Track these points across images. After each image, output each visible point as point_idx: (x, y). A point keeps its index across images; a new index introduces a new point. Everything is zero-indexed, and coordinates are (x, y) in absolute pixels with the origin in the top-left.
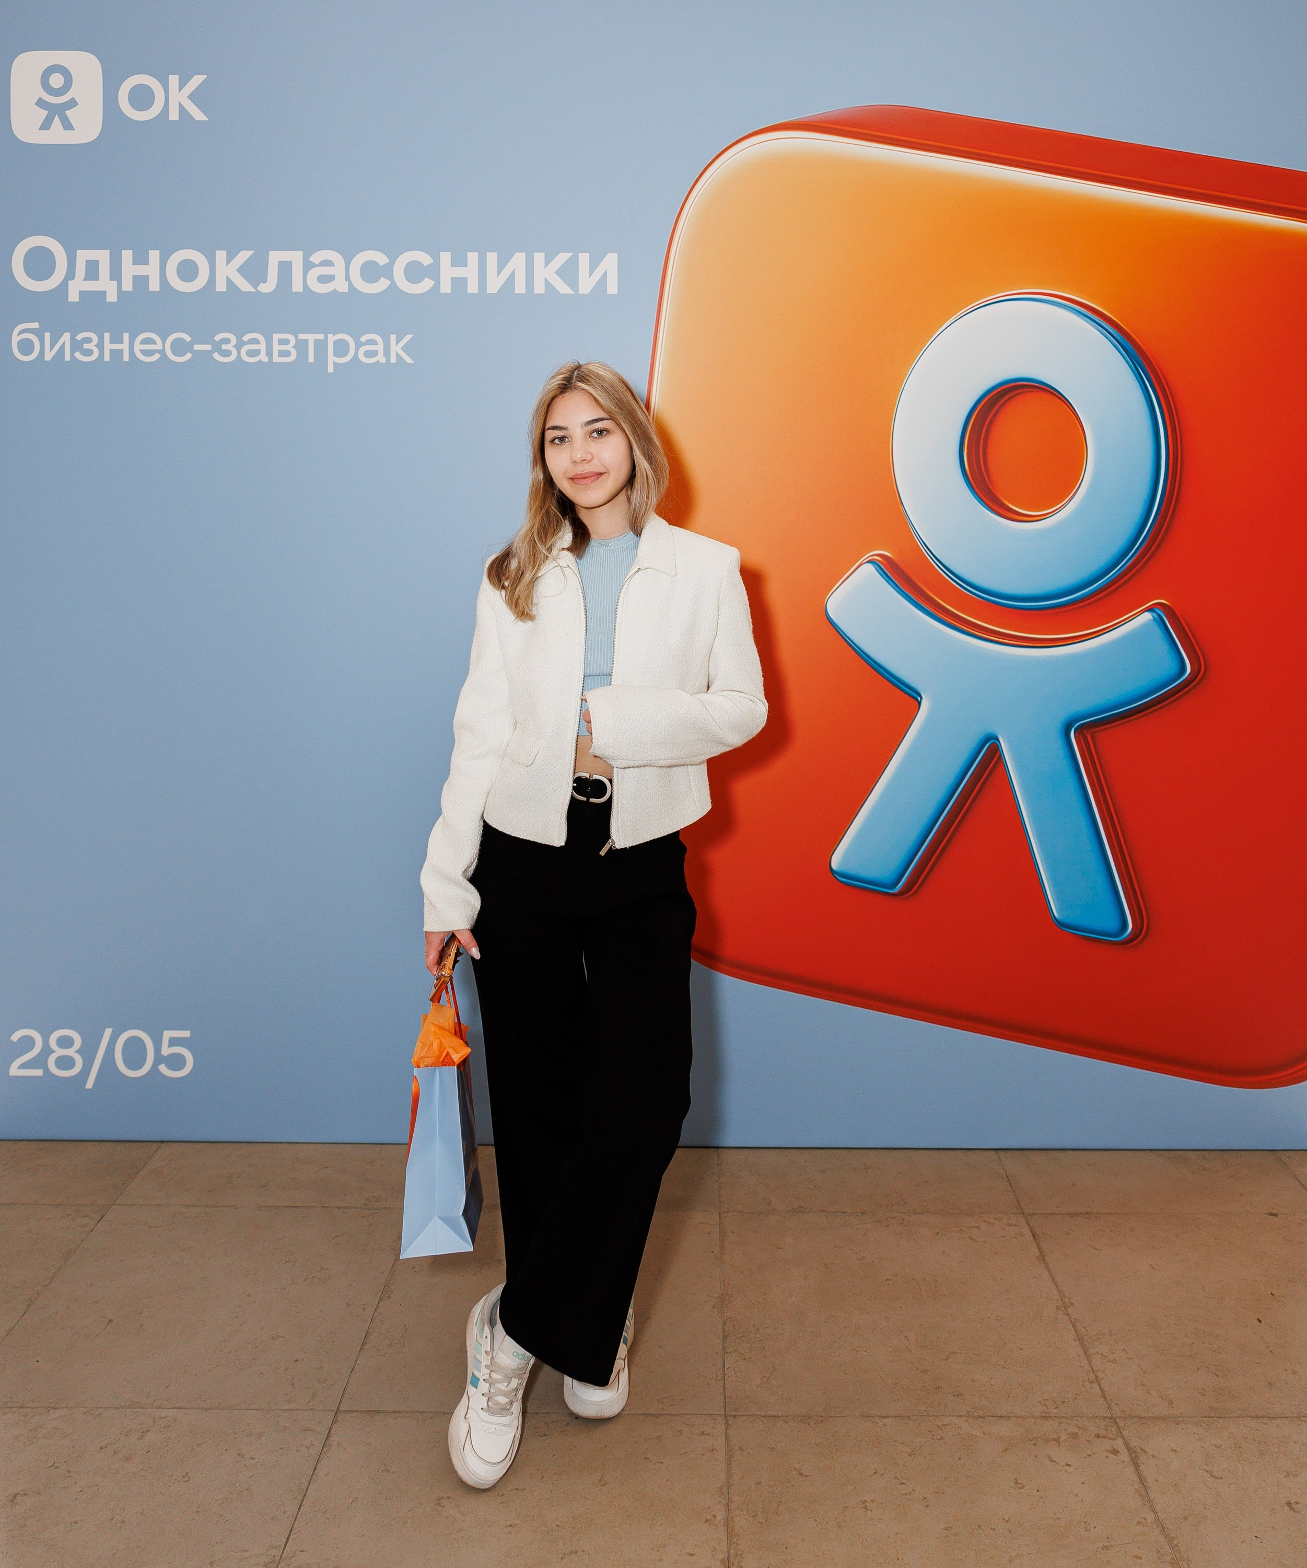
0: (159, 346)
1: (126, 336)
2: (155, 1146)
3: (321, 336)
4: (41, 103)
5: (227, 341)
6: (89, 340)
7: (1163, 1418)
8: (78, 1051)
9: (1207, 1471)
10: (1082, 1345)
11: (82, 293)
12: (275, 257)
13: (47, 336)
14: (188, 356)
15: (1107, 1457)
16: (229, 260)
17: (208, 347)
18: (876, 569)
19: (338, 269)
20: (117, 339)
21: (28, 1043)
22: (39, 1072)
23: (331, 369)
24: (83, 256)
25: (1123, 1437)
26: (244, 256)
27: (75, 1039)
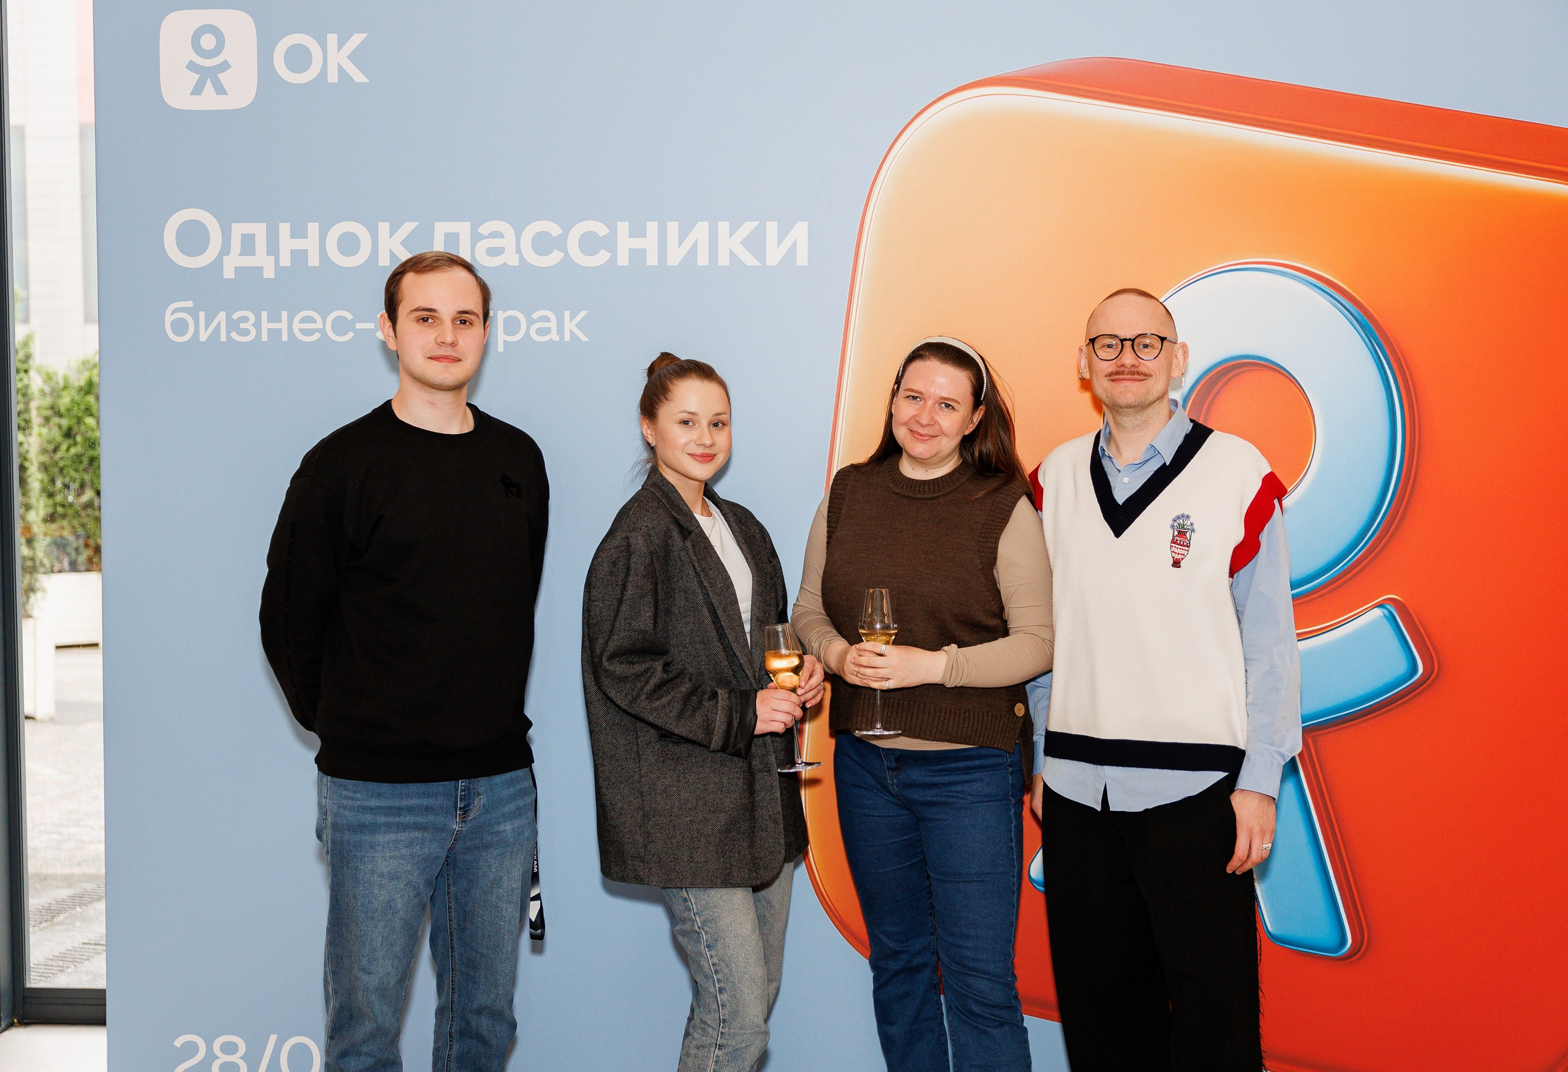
0: (319, 325)
1: (284, 314)
4: (192, 66)
6: (245, 319)
8: (243, 1057)
11: (238, 270)
12: (442, 226)
13: (202, 314)
14: (351, 335)
16: (392, 232)
19: (508, 242)
20: (274, 318)
21: (191, 1048)
23: (500, 348)
24: (238, 229)
26: (409, 226)
27: (239, 1044)
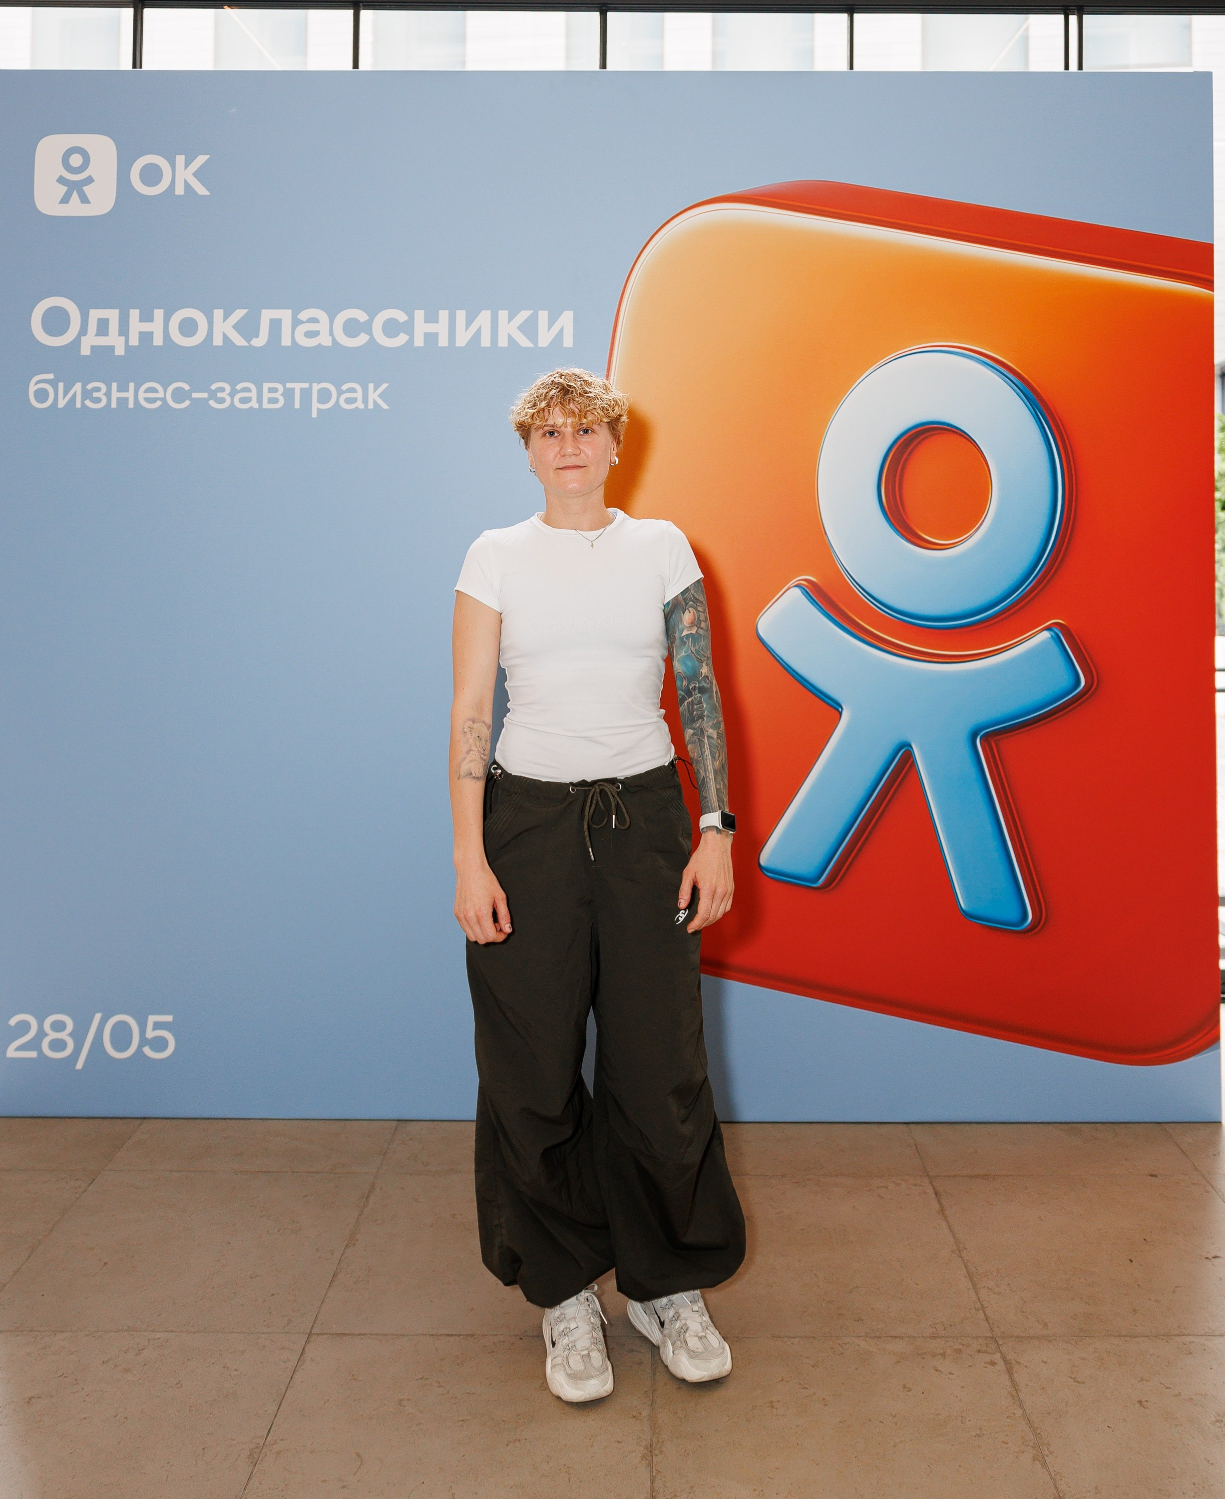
0: (161, 394)
1: (132, 385)
2: (138, 1122)
3: (306, 385)
4: (61, 180)
5: (222, 390)
6: (98, 389)
7: (1037, 1338)
8: (70, 1035)
9: (1071, 1378)
10: (972, 1280)
11: (93, 348)
12: (267, 315)
13: (61, 385)
14: (187, 403)
15: (986, 1367)
16: (226, 317)
17: (205, 395)
18: (802, 593)
19: (323, 326)
20: (123, 388)
21: (24, 1027)
22: (33, 1054)
23: (314, 415)
24: (95, 315)
25: (1001, 1352)
26: (239, 314)
27: (67, 1023)
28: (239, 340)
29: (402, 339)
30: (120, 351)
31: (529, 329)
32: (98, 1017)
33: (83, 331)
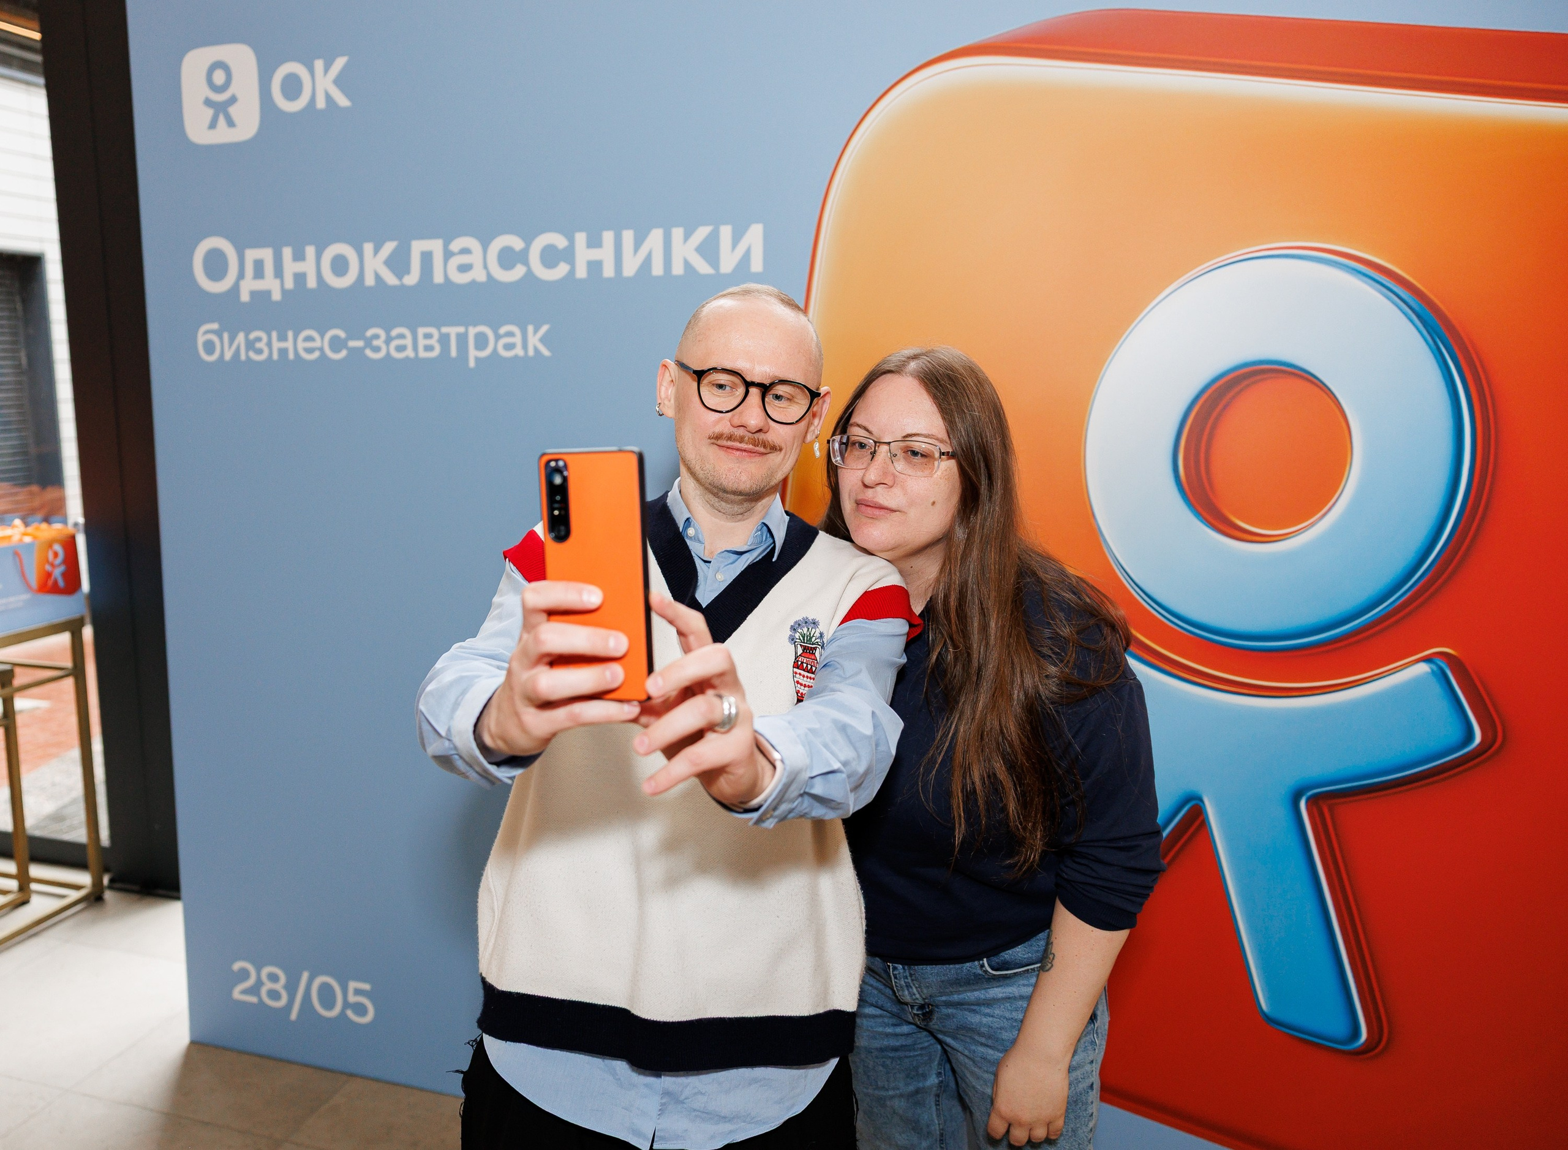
0: (317, 344)
1: (290, 334)
2: (345, 1076)
3: (461, 329)
4: (207, 102)
5: (377, 337)
6: (259, 339)
8: (283, 987)
11: (253, 294)
12: (418, 247)
13: (226, 336)
14: (344, 353)
16: (376, 252)
17: (359, 344)
19: (476, 258)
20: (282, 338)
21: (244, 975)
22: (255, 1000)
23: (472, 364)
24: (251, 255)
26: (389, 247)
27: (280, 977)
28: (391, 279)
29: (562, 269)
30: (277, 296)
31: (709, 250)
32: (305, 976)
33: (241, 275)
